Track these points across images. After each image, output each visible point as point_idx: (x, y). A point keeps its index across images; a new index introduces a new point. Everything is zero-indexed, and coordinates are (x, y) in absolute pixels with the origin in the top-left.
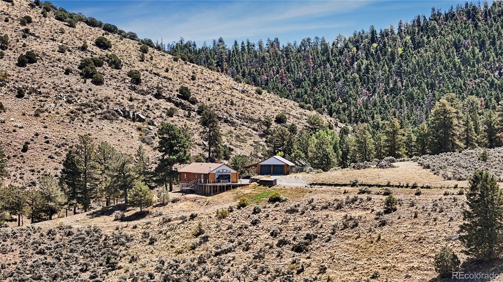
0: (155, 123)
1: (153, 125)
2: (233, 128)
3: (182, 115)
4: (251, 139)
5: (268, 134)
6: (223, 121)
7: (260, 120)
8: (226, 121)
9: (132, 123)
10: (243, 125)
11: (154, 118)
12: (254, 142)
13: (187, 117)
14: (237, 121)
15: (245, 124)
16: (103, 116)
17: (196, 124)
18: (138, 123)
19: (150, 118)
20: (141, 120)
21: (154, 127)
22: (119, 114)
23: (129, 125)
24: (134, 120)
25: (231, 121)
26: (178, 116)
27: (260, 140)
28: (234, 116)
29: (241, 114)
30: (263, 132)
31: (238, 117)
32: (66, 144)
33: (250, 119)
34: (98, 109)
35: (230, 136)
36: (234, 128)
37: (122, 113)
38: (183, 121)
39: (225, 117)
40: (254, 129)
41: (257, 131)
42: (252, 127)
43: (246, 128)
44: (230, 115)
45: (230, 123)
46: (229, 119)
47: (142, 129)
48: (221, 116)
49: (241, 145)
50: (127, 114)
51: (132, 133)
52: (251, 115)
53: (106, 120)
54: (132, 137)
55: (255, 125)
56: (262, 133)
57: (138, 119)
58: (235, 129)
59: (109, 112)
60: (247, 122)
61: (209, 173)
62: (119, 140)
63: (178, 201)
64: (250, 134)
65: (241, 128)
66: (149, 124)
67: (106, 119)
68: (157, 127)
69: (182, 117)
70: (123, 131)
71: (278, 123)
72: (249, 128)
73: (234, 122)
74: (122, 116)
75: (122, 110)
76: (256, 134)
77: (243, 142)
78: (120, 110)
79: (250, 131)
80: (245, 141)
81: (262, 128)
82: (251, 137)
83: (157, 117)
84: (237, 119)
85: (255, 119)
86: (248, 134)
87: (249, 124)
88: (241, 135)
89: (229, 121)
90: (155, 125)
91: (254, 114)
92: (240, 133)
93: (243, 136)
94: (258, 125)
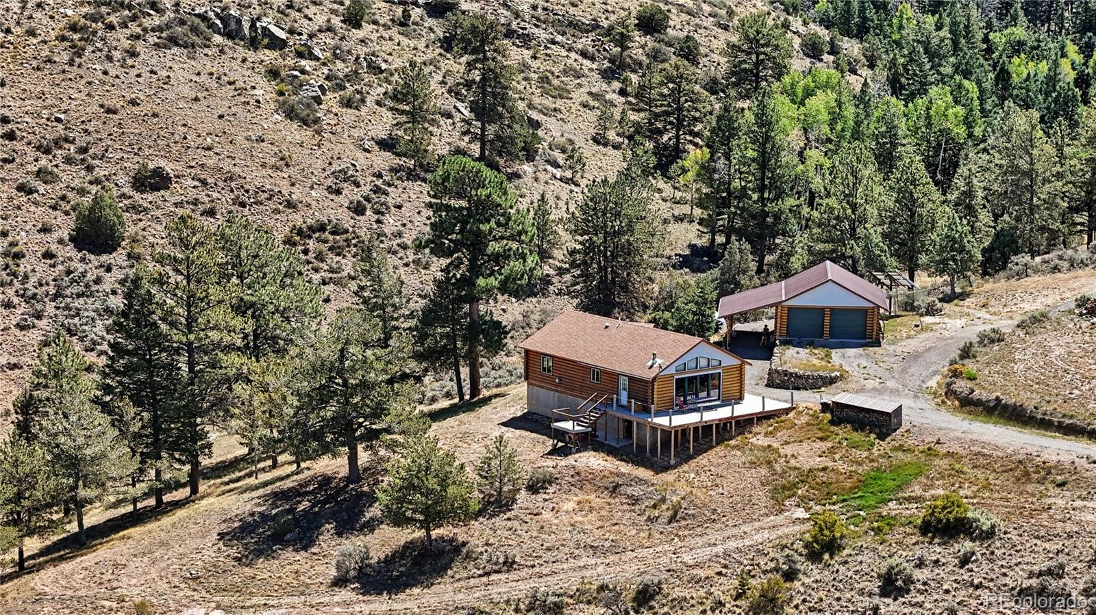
0: (317, 51)
1: (312, 57)
2: (527, 54)
3: (385, 20)
4: (580, 85)
5: (623, 66)
7: (598, 26)
9: (251, 55)
10: (553, 42)
11: (311, 36)
12: (590, 93)
13: (402, 24)
14: (536, 31)
15: (559, 38)
16: (164, 35)
17: (427, 46)
18: (267, 51)
19: (300, 34)
20: (277, 44)
21: (313, 63)
22: (212, 26)
23: (244, 60)
24: (254, 44)
25: (521, 32)
26: (375, 22)
27: (604, 86)
28: (527, 17)
29: (545, 9)
30: (612, 61)
31: (538, 19)
32: (66, 140)
33: (570, 24)
34: (149, 15)
35: (525, 79)
36: (531, 52)
37: (218, 22)
38: (390, 39)
39: (503, 21)
40: (584, 54)
41: (593, 59)
42: (580, 46)
43: (564, 53)
44: (516, 14)
45: (519, 37)
46: (514, 26)
47: (283, 73)
49: (557, 106)
50: (233, 25)
51: (254, 88)
52: (572, 10)
53: (175, 50)
54: (258, 101)
55: (585, 42)
56: (606, 64)
57: (266, 41)
58: (534, 57)
59: (182, 22)
60: (564, 34)
61: (654, 379)
62: (221, 117)
63: (550, 483)
64: (575, 70)
65: (549, 52)
66: (300, 55)
67: (177, 45)
68: (324, 64)
69: (388, 28)
70: (230, 83)
71: (646, 34)
72: (569, 50)
73: (528, 35)
74: (219, 34)
75: (217, 15)
76: (591, 70)
77: (561, 97)
78: (211, 14)
79: (576, 60)
80: (565, 95)
81: (605, 50)
82: (578, 81)
83: (320, 31)
84: (536, 26)
85: (583, 23)
86: (571, 69)
87: (568, 39)
88: (553, 73)
89: (515, 31)
90: (318, 59)
91: (576, 6)
92: (548, 68)
93: (558, 77)
94: (593, 40)
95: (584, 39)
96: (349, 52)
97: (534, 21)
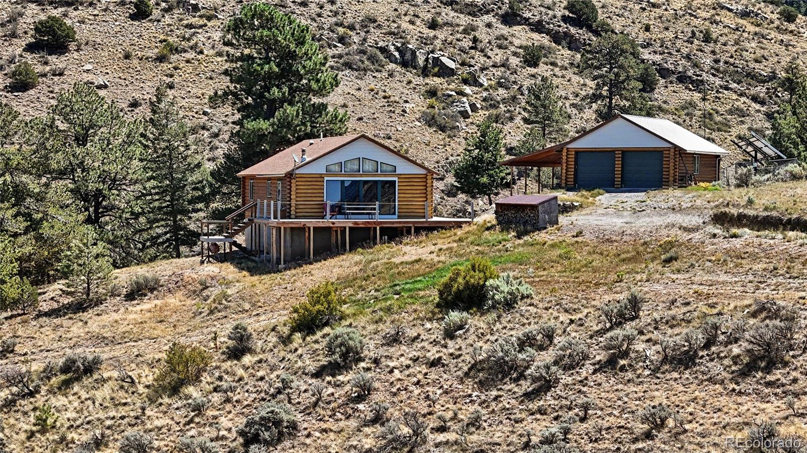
0: (483, 80)
1: (476, 83)
2: (697, 96)
3: (566, 63)
4: (742, 122)
6: (673, 78)
7: (775, 78)
8: (682, 79)
9: (419, 80)
10: (727, 88)
11: (483, 69)
13: (578, 67)
14: (712, 79)
15: (734, 85)
16: (341, 61)
18: (435, 79)
19: (470, 66)
20: (445, 72)
21: (475, 89)
22: (390, 56)
23: (410, 82)
24: (425, 72)
25: (695, 78)
26: (553, 64)
28: (706, 68)
29: (726, 63)
31: (718, 70)
32: (204, 128)
33: (748, 75)
34: (335, 46)
35: (687, 114)
36: (701, 95)
37: (397, 54)
38: (563, 77)
39: (680, 69)
40: (755, 99)
41: (763, 103)
42: (752, 92)
43: (735, 97)
44: (696, 65)
45: (692, 82)
46: (690, 73)
47: (439, 94)
48: (672, 67)
49: (712, 136)
50: (408, 56)
51: (406, 102)
52: (753, 65)
53: (347, 72)
54: (404, 111)
55: (760, 90)
57: (436, 69)
58: (704, 99)
59: (363, 52)
60: (739, 83)
62: (360, 119)
64: (742, 110)
65: (721, 95)
66: (465, 82)
67: (351, 68)
68: (486, 89)
69: (564, 68)
70: (385, 97)
72: (741, 95)
73: (702, 81)
74: (396, 63)
75: (397, 49)
76: (758, 111)
77: (719, 130)
78: (392, 48)
79: (744, 103)
80: (724, 128)
81: (777, 96)
82: (743, 119)
83: (494, 66)
84: (714, 75)
85: (761, 75)
86: (737, 109)
87: (743, 87)
88: (717, 112)
89: (690, 77)
90: (481, 85)
91: (760, 62)
92: (715, 107)
93: (722, 115)
94: (768, 89)
95: (759, 88)
96: (515, 82)
97: (713, 71)
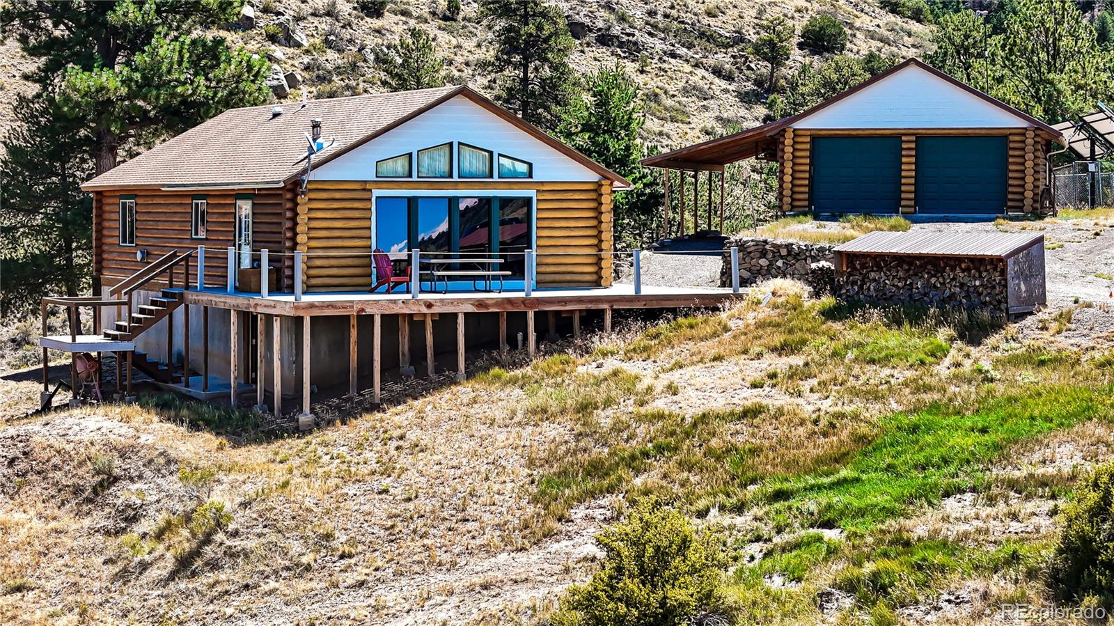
0: (300, 36)
1: (289, 41)
2: (631, 67)
4: (706, 108)
5: (774, 88)
6: (591, 37)
7: (742, 40)
8: (605, 39)
10: (673, 55)
11: (298, 19)
12: (719, 119)
13: (445, 18)
14: (650, 40)
15: (683, 51)
17: (479, 46)
19: (278, 14)
21: (290, 51)
25: (625, 38)
26: (405, 13)
27: (742, 112)
28: (639, 24)
29: (666, 16)
30: (758, 83)
31: (655, 26)
33: (702, 35)
36: (637, 65)
39: (600, 24)
40: (717, 72)
41: (729, 78)
42: (712, 62)
43: (687, 68)
44: (622, 19)
45: (621, 45)
46: (616, 30)
48: (587, 21)
49: (665, 130)
52: (706, 20)
55: (723, 59)
56: (750, 86)
58: (642, 72)
60: (690, 46)
61: (299, 184)
64: (701, 90)
65: (664, 66)
66: (272, 38)
68: (307, 52)
69: (423, 21)
71: (813, 53)
72: (696, 65)
73: (635, 43)
76: (726, 91)
77: (673, 120)
79: (703, 78)
80: (680, 117)
81: (749, 68)
82: (705, 103)
83: (313, 14)
84: (650, 34)
85: (721, 36)
86: (694, 88)
87: (696, 53)
88: (666, 93)
89: (617, 37)
90: (299, 45)
91: (715, 16)
92: (660, 84)
93: (673, 96)
94: (734, 57)
95: (720, 56)
96: (350, 41)
97: (649, 28)
